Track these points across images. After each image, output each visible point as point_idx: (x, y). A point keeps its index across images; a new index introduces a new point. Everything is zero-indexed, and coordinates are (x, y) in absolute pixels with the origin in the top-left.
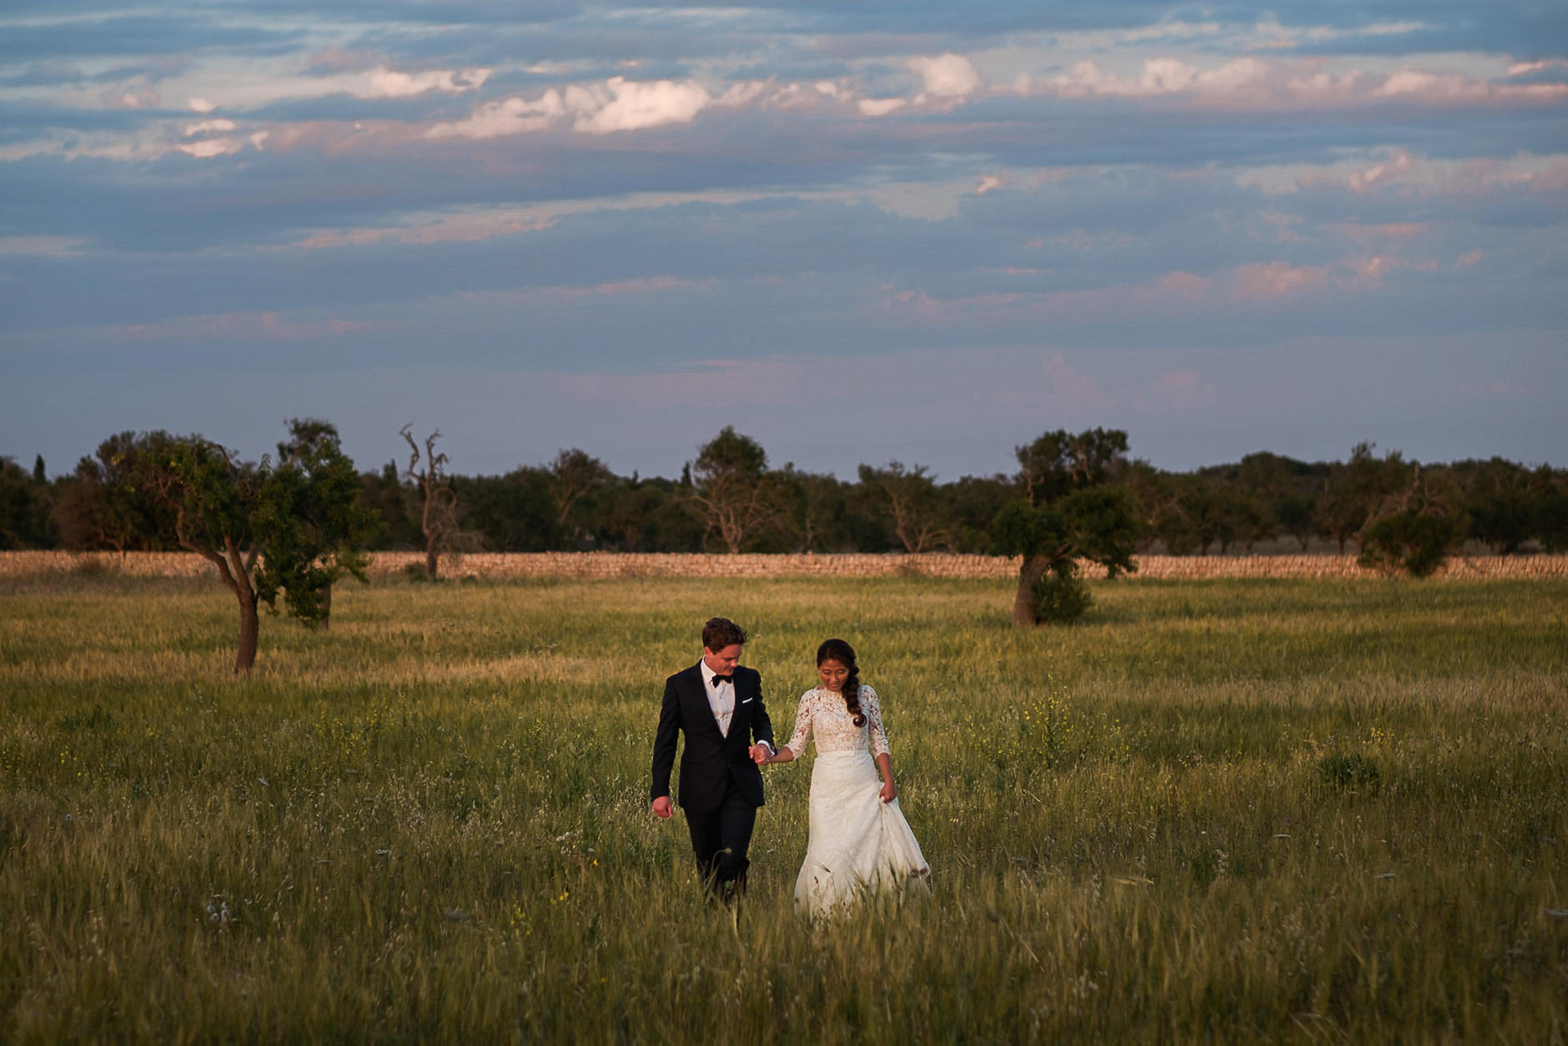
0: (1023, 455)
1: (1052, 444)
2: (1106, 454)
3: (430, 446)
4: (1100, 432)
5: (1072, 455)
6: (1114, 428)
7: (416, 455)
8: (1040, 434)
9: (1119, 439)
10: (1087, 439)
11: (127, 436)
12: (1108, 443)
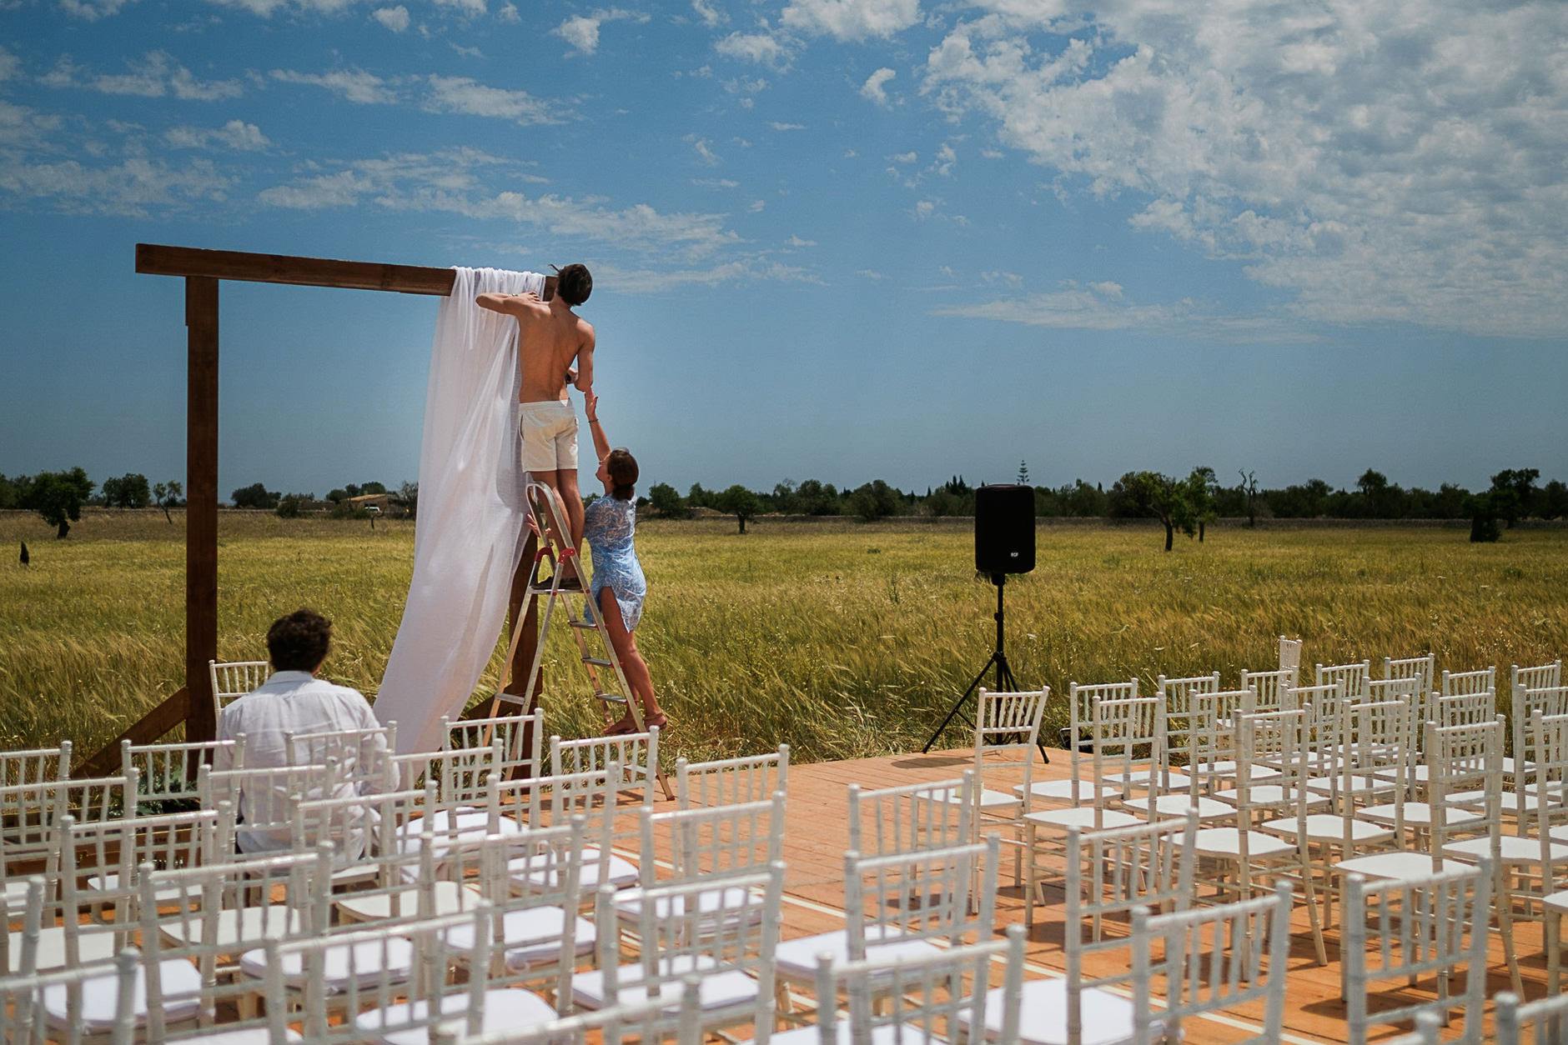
0: (1494, 480)
1: (1505, 476)
2: (1529, 479)
3: (1251, 477)
4: (1527, 470)
5: (1515, 478)
6: (1533, 468)
7: (1245, 481)
8: (1501, 471)
9: (1535, 473)
10: (1521, 473)
11: (1132, 473)
12: (1530, 475)
